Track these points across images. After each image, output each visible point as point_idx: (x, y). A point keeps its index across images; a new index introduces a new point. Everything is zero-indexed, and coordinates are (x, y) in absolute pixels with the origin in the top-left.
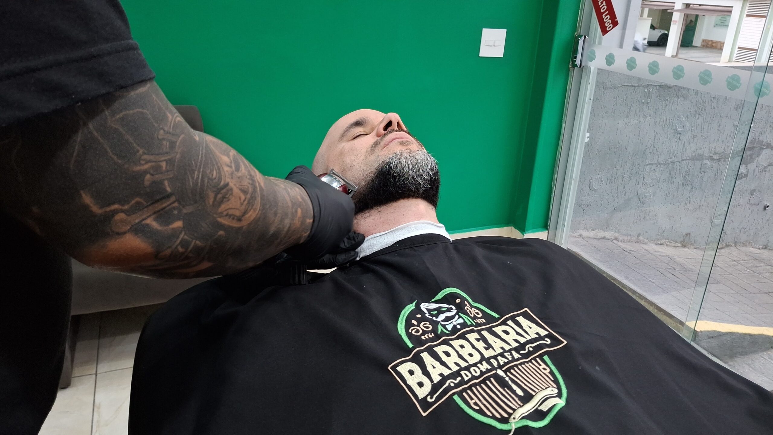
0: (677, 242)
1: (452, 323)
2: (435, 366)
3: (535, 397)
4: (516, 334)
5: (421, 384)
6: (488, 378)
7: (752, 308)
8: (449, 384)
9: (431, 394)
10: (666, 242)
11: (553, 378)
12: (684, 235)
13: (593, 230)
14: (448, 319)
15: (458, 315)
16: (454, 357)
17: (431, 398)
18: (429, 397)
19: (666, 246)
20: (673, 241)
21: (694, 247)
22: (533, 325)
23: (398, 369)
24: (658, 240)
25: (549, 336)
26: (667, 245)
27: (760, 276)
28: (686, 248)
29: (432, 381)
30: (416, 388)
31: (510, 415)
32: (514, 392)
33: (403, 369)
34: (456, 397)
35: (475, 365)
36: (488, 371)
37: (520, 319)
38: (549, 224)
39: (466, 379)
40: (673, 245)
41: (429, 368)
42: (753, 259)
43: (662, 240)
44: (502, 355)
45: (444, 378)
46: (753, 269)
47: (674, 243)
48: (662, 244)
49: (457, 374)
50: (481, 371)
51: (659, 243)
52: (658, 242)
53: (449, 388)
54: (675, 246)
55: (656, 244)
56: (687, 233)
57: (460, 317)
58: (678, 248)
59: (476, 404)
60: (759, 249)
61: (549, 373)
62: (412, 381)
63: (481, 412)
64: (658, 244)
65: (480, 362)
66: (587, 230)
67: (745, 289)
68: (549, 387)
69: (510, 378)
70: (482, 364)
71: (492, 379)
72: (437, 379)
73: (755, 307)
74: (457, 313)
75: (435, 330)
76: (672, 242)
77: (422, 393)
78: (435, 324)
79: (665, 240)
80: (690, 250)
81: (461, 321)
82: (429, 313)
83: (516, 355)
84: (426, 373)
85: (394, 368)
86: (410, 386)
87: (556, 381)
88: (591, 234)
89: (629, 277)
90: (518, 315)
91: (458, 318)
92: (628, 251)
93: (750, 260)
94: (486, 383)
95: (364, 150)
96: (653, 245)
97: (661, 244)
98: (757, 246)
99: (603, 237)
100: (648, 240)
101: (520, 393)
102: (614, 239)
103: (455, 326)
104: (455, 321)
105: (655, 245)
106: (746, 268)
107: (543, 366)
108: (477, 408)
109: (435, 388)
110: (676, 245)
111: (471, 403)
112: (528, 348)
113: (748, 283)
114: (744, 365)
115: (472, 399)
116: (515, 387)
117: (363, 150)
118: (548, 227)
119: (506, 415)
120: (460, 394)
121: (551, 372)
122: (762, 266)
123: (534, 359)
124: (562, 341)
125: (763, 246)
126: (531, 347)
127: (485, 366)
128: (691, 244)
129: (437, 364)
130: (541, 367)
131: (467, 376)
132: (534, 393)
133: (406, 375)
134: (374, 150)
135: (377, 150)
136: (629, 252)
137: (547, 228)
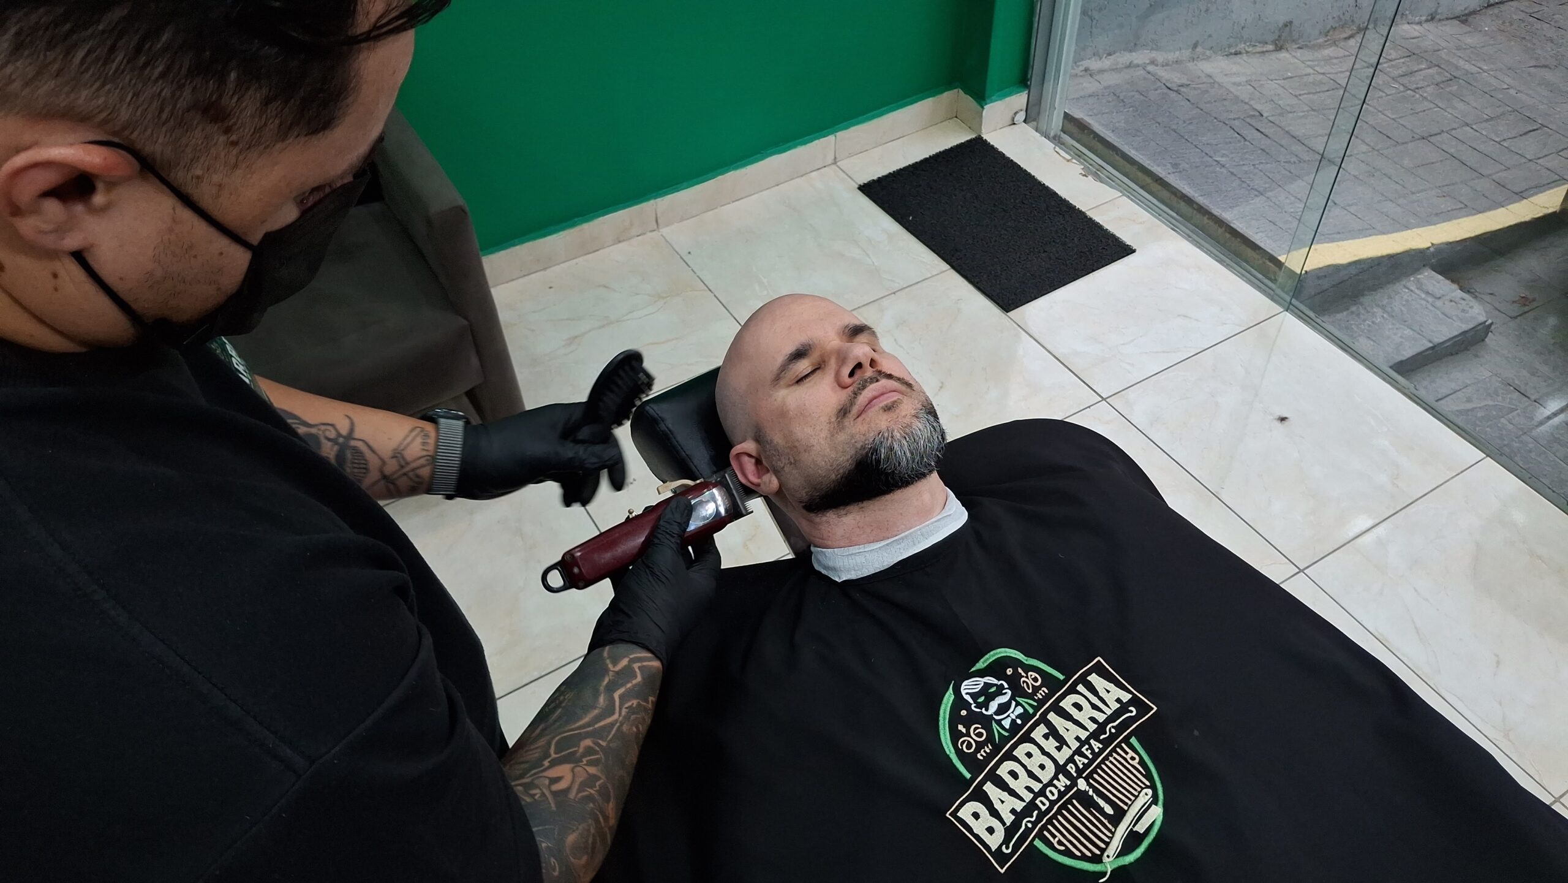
0: (1266, 43)
1: (1009, 716)
2: (1003, 799)
3: (1128, 814)
4: (1091, 709)
5: (991, 830)
6: (1069, 801)
7: (1397, 183)
8: (1026, 825)
9: (1006, 841)
10: (1246, 48)
11: (1145, 771)
12: (1280, 26)
13: (1109, 54)
14: (1003, 708)
15: (1014, 701)
16: (1024, 779)
17: (1007, 848)
18: (1004, 846)
19: (1245, 55)
20: (1260, 42)
21: (1297, 46)
22: (1111, 686)
23: (959, 814)
24: (1232, 46)
25: (1134, 701)
26: (1247, 52)
27: (1418, 96)
28: (1283, 50)
29: (1004, 823)
30: (985, 836)
31: (1103, 851)
32: (1101, 811)
33: (965, 813)
34: (1038, 843)
35: (1050, 783)
36: (1068, 788)
37: (1093, 678)
38: (1029, 76)
39: (1043, 808)
40: (1259, 49)
41: (997, 805)
42: (1406, 55)
43: (1239, 45)
44: (1078, 752)
45: (1019, 816)
46: (1405, 80)
47: (1262, 45)
48: (1238, 52)
49: (1031, 806)
50: (1059, 791)
51: (1233, 51)
52: (1230, 51)
53: (1028, 831)
54: (1263, 52)
55: (1227, 55)
56: (1287, 22)
57: (1018, 704)
58: (1267, 54)
59: (1060, 843)
60: (1420, 23)
61: (1139, 763)
62: (979, 827)
63: (1068, 853)
64: (1231, 54)
65: (1056, 777)
66: (1099, 56)
67: (1388, 137)
68: (1142, 789)
69: (1096, 790)
70: (1059, 780)
71: (1075, 802)
72: (1009, 819)
73: (1401, 180)
74: (1013, 698)
75: (990, 738)
76: (1257, 44)
77: (994, 841)
78: (986, 722)
79: (1245, 43)
80: (1290, 54)
81: (1020, 710)
82: (975, 703)
83: (1095, 745)
84: (994, 813)
85: (954, 814)
86: (978, 835)
87: (1149, 776)
88: (1107, 63)
89: (1180, 164)
90: (1088, 673)
91: (1016, 707)
92: (1176, 89)
93: (1401, 58)
94: (1068, 808)
95: (824, 419)
96: (1222, 57)
97: (1236, 54)
98: (1417, 18)
99: (1128, 64)
100: (1212, 52)
101: (1109, 810)
102: (1148, 64)
103: (1013, 722)
104: (1013, 712)
105: (1225, 57)
106: (1393, 79)
107: (1131, 753)
108: (1062, 848)
109: (1010, 831)
110: (1265, 49)
111: (1055, 842)
112: (1110, 730)
113: (1393, 119)
114: (1375, 310)
115: (1054, 837)
116: (1102, 803)
117: (822, 419)
118: (1029, 83)
119: (1098, 852)
120: (1040, 836)
121: (1142, 762)
122: (1421, 70)
123: (1119, 745)
124: (1150, 707)
125: (1428, 16)
126: (1113, 727)
127: (1063, 782)
128: (1293, 41)
129: (1005, 795)
130: (1128, 757)
131: (1044, 804)
132: (1126, 808)
133: (971, 821)
134: (843, 422)
135: (848, 422)
136: (1176, 91)
137: (1027, 83)
